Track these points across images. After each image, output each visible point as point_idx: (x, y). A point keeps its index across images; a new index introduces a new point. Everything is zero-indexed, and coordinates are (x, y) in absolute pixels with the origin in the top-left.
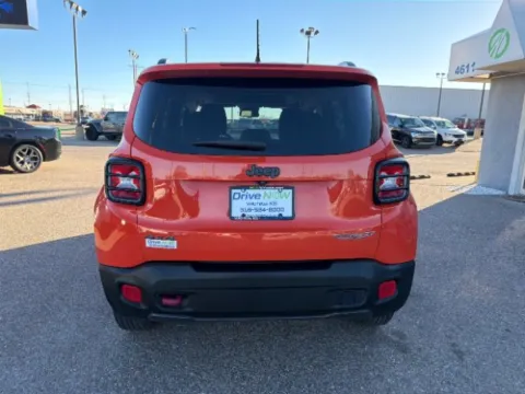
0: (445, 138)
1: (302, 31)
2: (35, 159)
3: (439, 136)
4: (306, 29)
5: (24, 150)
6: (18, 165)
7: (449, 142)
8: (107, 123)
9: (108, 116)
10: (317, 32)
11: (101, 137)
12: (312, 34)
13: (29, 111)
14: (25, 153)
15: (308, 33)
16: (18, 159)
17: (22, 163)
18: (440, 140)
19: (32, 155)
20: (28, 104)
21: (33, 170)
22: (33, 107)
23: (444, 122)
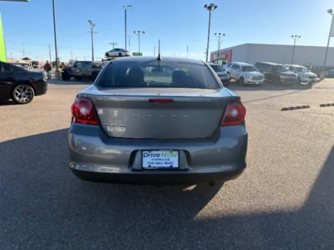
0: (302, 79)
1: (206, 6)
2: (29, 94)
3: (299, 77)
4: (208, 5)
5: (21, 88)
6: (17, 99)
7: (306, 82)
8: (76, 69)
9: (76, 64)
10: (216, 7)
11: (72, 78)
12: (213, 8)
13: (24, 62)
14: (21, 90)
15: (210, 8)
16: (17, 94)
17: (20, 97)
18: (299, 80)
19: (26, 91)
20: (23, 57)
21: (28, 102)
22: (26, 59)
23: (301, 68)
